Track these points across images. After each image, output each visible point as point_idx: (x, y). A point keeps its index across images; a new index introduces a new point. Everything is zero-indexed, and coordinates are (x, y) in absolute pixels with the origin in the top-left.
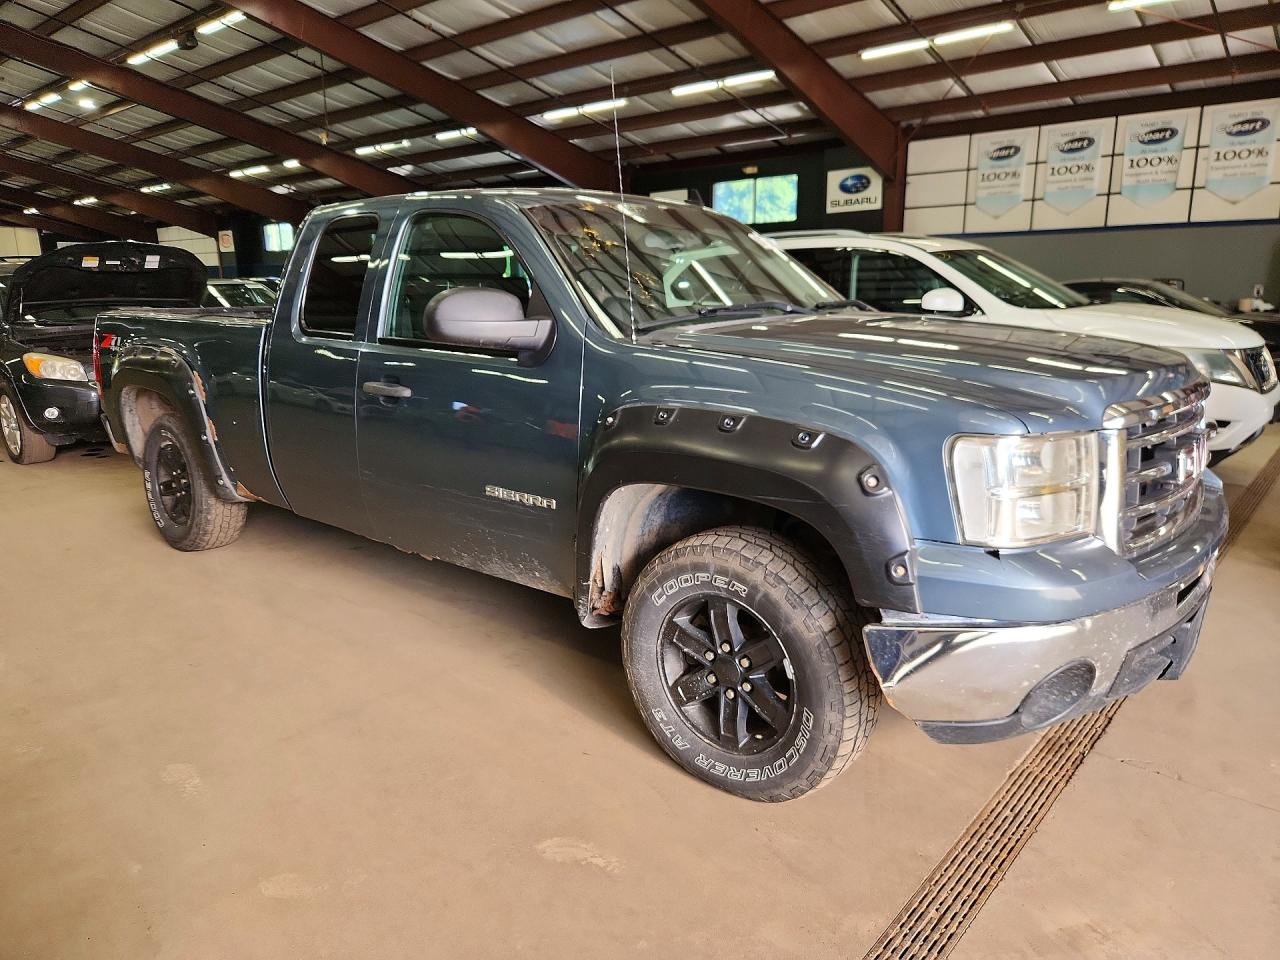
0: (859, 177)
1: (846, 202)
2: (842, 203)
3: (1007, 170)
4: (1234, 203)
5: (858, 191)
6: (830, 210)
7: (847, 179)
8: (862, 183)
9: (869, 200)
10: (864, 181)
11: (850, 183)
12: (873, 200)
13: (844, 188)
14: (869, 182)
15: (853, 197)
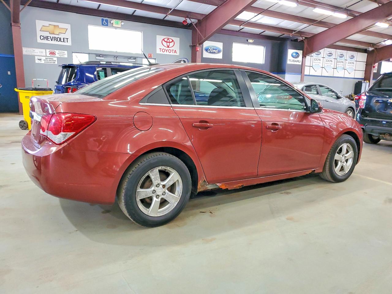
0: (297, 53)
1: (293, 61)
2: (292, 61)
3: (319, 58)
4: (350, 73)
5: (296, 58)
6: (289, 62)
7: (293, 53)
8: (297, 55)
9: (298, 61)
10: (298, 55)
11: (294, 54)
12: (300, 62)
13: (292, 56)
14: (299, 55)
15: (295, 59)
